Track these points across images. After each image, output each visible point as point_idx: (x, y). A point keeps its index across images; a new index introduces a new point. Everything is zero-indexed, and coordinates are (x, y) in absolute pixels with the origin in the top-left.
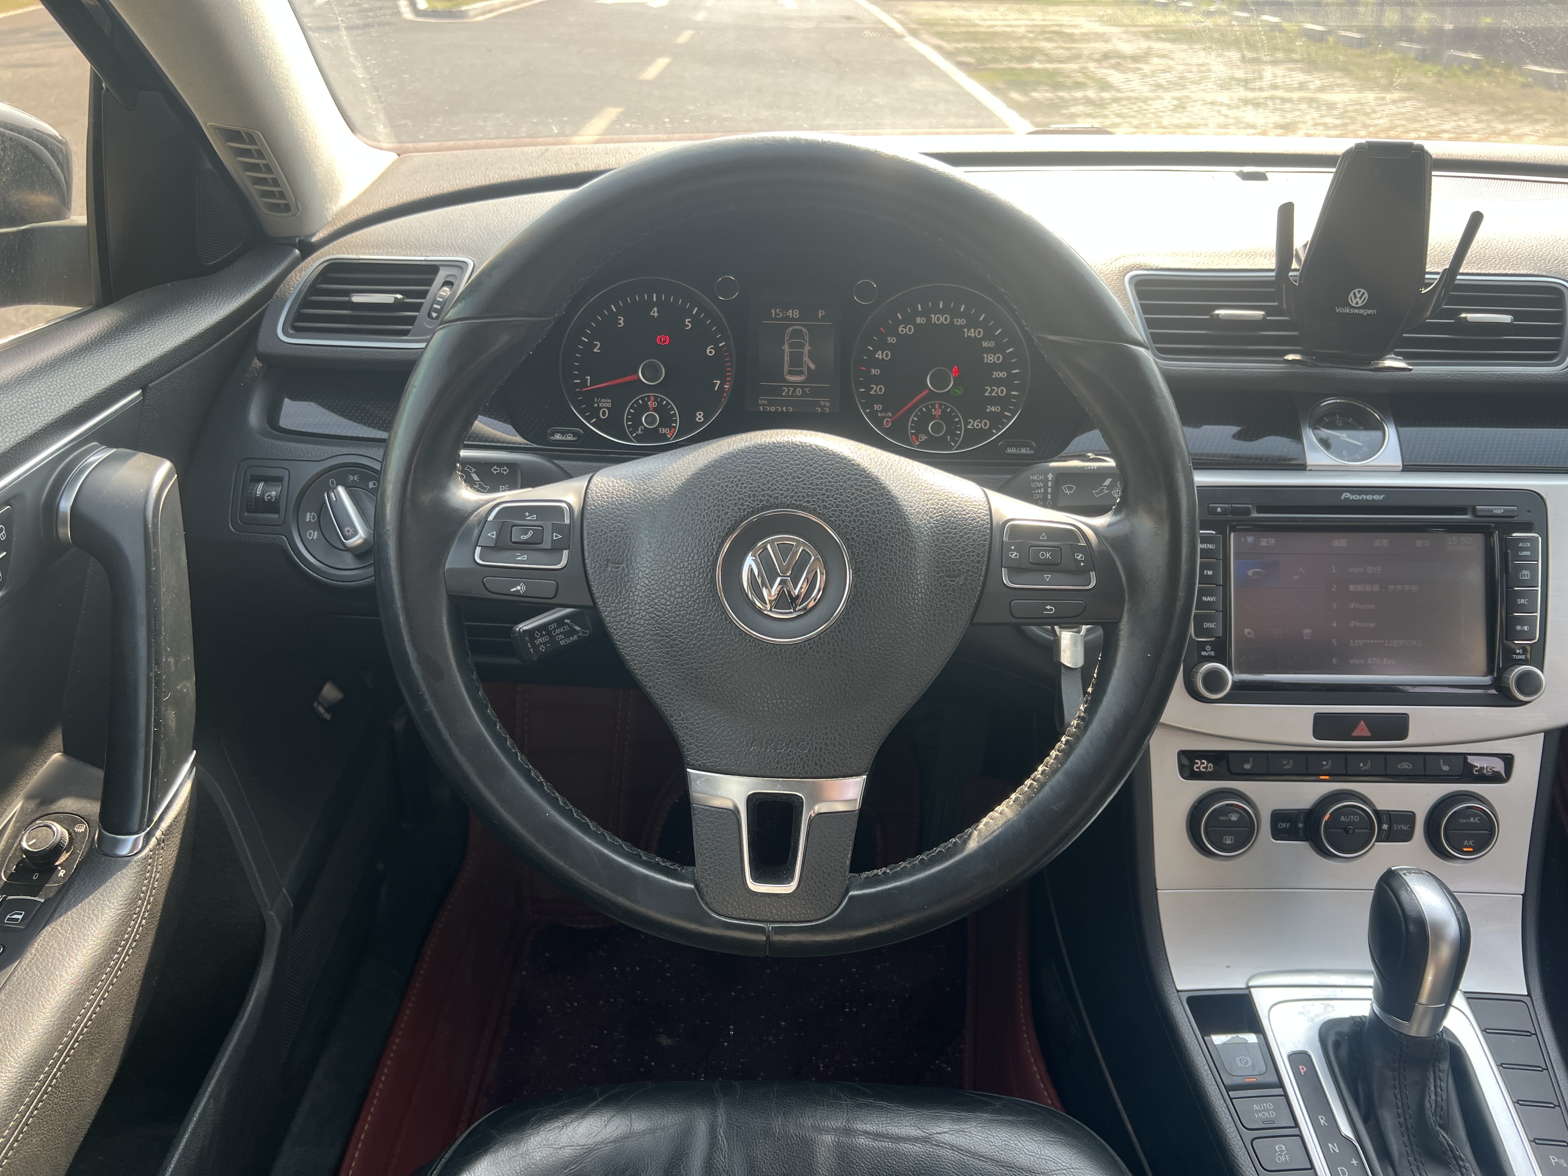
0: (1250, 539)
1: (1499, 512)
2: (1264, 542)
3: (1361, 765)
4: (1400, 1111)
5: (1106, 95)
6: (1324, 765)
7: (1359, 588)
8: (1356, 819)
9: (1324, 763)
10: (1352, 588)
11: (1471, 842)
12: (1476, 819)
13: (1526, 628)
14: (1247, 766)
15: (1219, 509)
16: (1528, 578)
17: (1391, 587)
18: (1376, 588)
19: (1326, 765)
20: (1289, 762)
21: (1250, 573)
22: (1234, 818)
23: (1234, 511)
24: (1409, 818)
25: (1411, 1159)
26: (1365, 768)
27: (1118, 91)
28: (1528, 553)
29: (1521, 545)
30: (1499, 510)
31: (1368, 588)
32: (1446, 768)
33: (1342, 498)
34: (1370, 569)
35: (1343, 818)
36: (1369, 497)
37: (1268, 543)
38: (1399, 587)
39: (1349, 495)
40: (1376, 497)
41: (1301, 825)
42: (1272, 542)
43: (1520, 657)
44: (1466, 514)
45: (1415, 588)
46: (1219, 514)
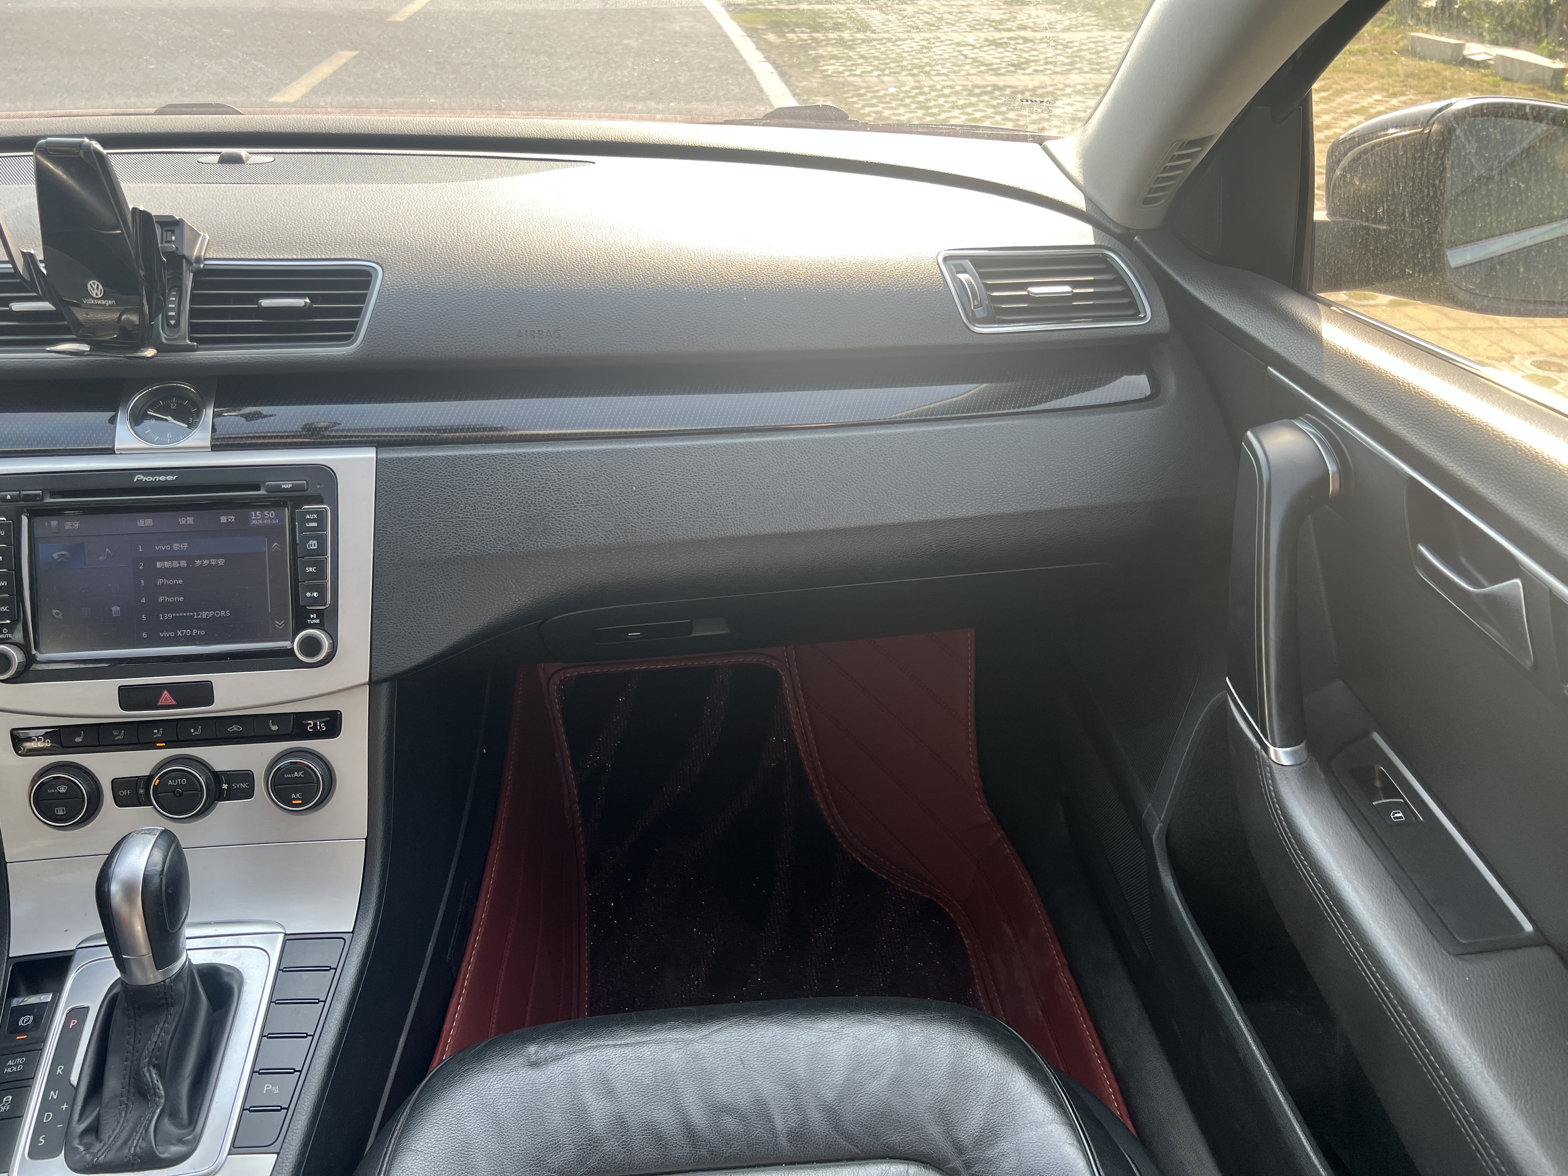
0: (54, 523)
1: (287, 486)
2: (68, 525)
3: (192, 730)
4: (130, 1055)
5: (860, 36)
6: (156, 733)
7: (167, 564)
8: (184, 781)
9: (156, 731)
10: (159, 565)
11: (298, 795)
12: (300, 773)
13: (315, 594)
14: (78, 740)
15: (9, 497)
16: (316, 547)
17: (198, 562)
18: (183, 564)
19: (158, 733)
20: (120, 732)
21: (55, 556)
22: (63, 790)
23: (27, 498)
24: (247, 776)
25: (124, 1099)
26: (196, 733)
27: (873, 32)
28: (315, 524)
29: (308, 517)
30: (287, 485)
31: (176, 564)
32: (275, 728)
33: (135, 480)
34: (176, 547)
35: (170, 782)
36: (162, 478)
37: (72, 525)
38: (206, 562)
39: (142, 477)
40: (169, 478)
41: (142, 791)
42: (77, 525)
43: (314, 621)
44: (259, 490)
45: (221, 562)
46: (8, 501)
